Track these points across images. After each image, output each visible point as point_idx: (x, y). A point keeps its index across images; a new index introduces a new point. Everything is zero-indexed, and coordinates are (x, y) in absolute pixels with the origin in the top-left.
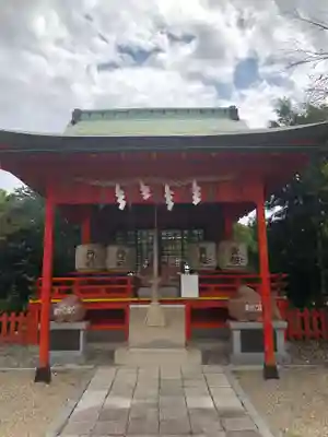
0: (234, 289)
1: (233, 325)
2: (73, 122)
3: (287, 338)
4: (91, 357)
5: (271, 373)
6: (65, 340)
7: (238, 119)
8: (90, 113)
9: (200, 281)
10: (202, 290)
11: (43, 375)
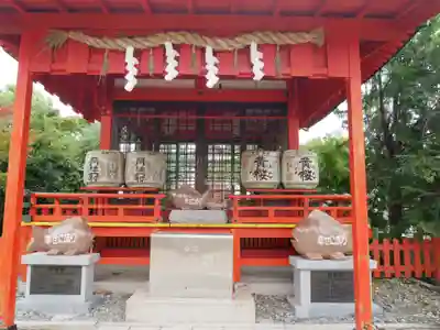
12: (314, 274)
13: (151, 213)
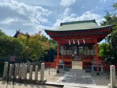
0: (93, 59)
1: (92, 66)
3: (103, 69)
7: (95, 23)
12: (94, 67)
13: (71, 59)
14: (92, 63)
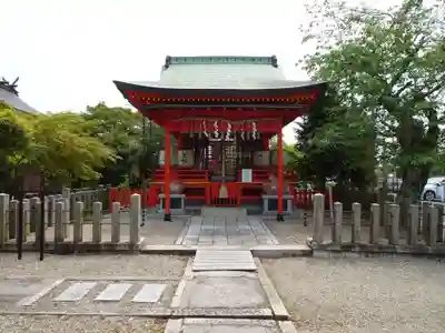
0: (267, 177)
1: (264, 197)
2: (167, 67)
4: (188, 212)
5: (280, 219)
6: (175, 203)
7: (276, 66)
8: (177, 59)
9: (253, 173)
10: (254, 178)
11: (167, 218)
13: (204, 177)
14: (265, 189)
